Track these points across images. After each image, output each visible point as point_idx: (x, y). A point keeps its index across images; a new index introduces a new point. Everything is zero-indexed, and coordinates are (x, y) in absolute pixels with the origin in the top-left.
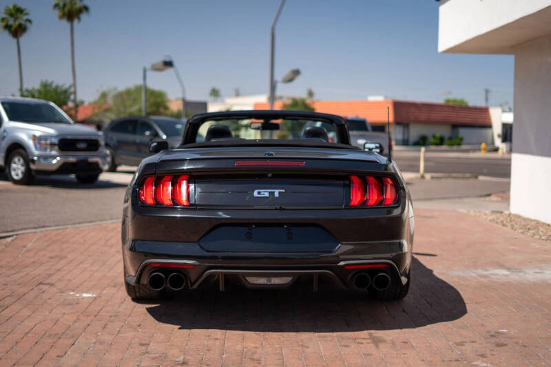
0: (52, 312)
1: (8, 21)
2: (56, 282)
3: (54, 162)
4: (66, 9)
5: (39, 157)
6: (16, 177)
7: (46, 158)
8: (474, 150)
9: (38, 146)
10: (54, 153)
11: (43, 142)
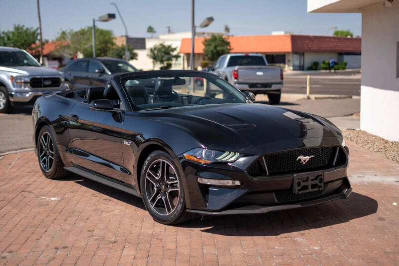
0: (32, 211)
2: (33, 190)
3: (27, 95)
5: (16, 92)
7: (21, 93)
8: (355, 73)
9: (15, 84)
10: (27, 89)
11: (19, 81)
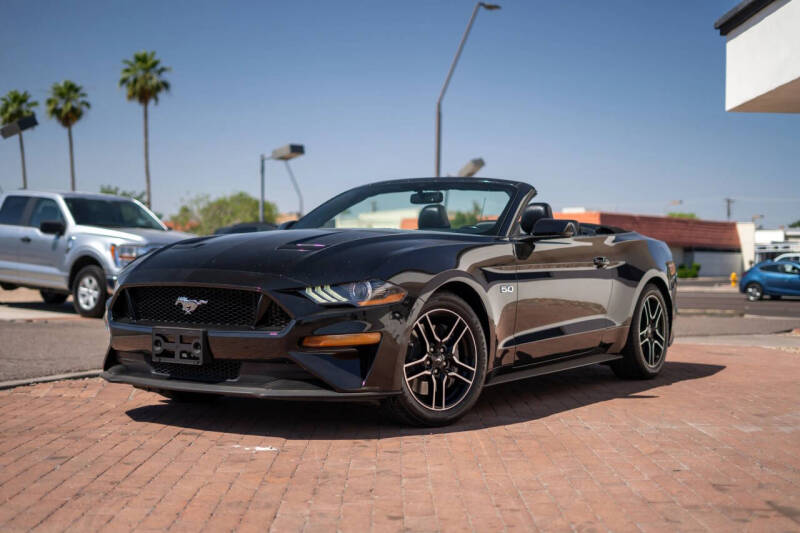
0: (218, 472)
1: (56, 104)
4: (138, 86)
5: (119, 276)
6: (85, 307)
8: (720, 283)
9: (120, 259)
11: (126, 254)
